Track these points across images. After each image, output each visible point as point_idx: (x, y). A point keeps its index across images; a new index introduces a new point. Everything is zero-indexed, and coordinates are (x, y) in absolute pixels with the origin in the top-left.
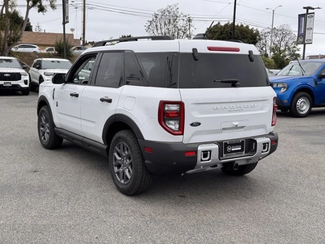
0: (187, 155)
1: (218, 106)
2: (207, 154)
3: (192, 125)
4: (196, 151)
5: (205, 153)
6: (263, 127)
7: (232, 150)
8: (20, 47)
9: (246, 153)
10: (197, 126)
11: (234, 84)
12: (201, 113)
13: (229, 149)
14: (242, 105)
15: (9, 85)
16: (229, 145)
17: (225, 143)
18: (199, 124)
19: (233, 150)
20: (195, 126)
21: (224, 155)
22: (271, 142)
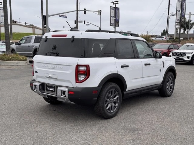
2: (36, 87)
9: (56, 93)
11: (57, 55)
13: (49, 88)
14: (54, 66)
17: (46, 85)
19: (50, 89)
21: (46, 91)
22: (69, 91)
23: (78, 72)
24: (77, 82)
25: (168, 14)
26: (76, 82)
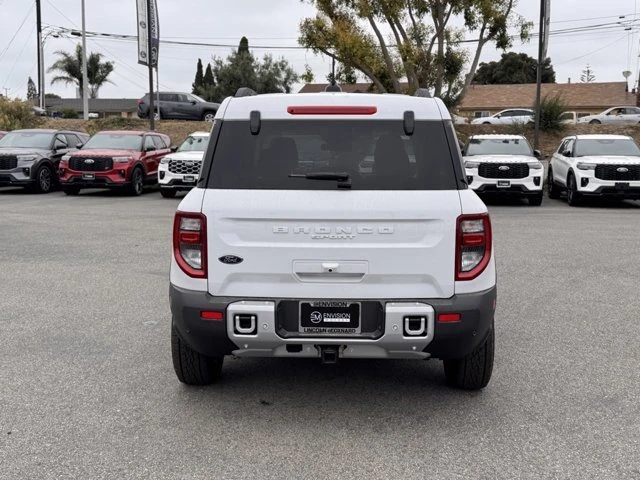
0: (206, 317)
1: (285, 227)
2: (250, 320)
3: (223, 259)
4: (224, 312)
5: (245, 320)
6: (428, 280)
7: (325, 320)
8: (504, 114)
9: (362, 331)
10: (232, 263)
12: (244, 238)
13: (317, 318)
14: (348, 227)
15: (505, 186)
16: (315, 309)
17: (303, 305)
18: (239, 260)
19: (327, 320)
20: (228, 262)
21: (301, 329)
22: (437, 315)
23: (463, 243)
24: (460, 276)
25: (39, 30)
26: (457, 278)
